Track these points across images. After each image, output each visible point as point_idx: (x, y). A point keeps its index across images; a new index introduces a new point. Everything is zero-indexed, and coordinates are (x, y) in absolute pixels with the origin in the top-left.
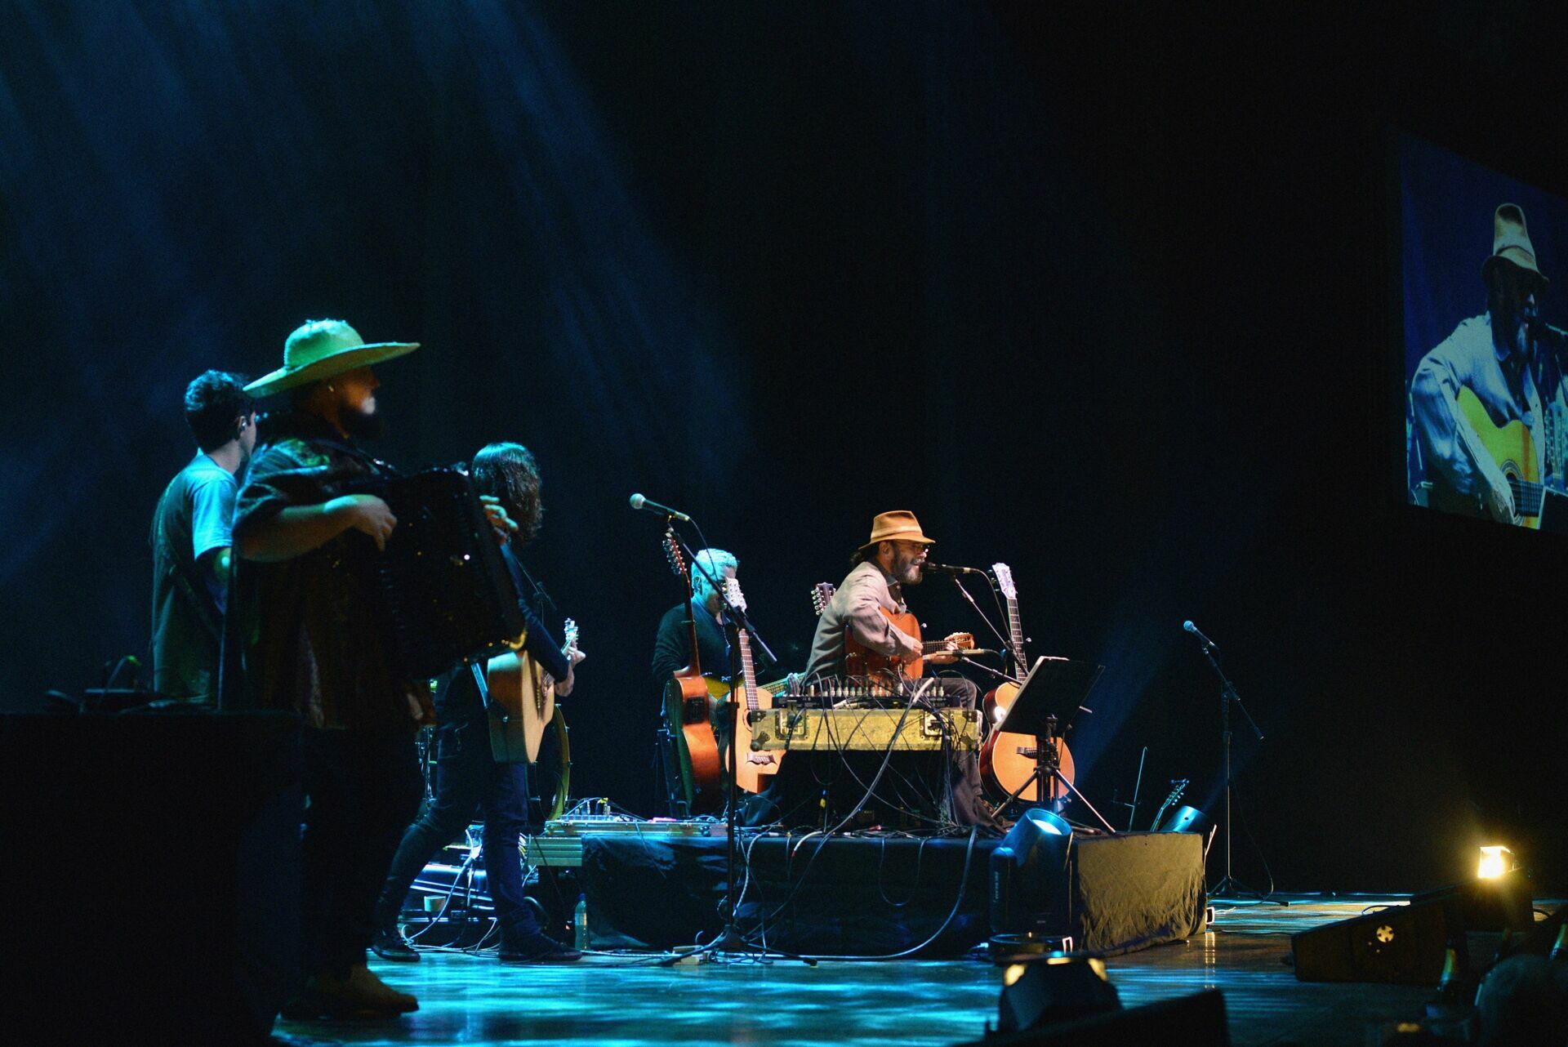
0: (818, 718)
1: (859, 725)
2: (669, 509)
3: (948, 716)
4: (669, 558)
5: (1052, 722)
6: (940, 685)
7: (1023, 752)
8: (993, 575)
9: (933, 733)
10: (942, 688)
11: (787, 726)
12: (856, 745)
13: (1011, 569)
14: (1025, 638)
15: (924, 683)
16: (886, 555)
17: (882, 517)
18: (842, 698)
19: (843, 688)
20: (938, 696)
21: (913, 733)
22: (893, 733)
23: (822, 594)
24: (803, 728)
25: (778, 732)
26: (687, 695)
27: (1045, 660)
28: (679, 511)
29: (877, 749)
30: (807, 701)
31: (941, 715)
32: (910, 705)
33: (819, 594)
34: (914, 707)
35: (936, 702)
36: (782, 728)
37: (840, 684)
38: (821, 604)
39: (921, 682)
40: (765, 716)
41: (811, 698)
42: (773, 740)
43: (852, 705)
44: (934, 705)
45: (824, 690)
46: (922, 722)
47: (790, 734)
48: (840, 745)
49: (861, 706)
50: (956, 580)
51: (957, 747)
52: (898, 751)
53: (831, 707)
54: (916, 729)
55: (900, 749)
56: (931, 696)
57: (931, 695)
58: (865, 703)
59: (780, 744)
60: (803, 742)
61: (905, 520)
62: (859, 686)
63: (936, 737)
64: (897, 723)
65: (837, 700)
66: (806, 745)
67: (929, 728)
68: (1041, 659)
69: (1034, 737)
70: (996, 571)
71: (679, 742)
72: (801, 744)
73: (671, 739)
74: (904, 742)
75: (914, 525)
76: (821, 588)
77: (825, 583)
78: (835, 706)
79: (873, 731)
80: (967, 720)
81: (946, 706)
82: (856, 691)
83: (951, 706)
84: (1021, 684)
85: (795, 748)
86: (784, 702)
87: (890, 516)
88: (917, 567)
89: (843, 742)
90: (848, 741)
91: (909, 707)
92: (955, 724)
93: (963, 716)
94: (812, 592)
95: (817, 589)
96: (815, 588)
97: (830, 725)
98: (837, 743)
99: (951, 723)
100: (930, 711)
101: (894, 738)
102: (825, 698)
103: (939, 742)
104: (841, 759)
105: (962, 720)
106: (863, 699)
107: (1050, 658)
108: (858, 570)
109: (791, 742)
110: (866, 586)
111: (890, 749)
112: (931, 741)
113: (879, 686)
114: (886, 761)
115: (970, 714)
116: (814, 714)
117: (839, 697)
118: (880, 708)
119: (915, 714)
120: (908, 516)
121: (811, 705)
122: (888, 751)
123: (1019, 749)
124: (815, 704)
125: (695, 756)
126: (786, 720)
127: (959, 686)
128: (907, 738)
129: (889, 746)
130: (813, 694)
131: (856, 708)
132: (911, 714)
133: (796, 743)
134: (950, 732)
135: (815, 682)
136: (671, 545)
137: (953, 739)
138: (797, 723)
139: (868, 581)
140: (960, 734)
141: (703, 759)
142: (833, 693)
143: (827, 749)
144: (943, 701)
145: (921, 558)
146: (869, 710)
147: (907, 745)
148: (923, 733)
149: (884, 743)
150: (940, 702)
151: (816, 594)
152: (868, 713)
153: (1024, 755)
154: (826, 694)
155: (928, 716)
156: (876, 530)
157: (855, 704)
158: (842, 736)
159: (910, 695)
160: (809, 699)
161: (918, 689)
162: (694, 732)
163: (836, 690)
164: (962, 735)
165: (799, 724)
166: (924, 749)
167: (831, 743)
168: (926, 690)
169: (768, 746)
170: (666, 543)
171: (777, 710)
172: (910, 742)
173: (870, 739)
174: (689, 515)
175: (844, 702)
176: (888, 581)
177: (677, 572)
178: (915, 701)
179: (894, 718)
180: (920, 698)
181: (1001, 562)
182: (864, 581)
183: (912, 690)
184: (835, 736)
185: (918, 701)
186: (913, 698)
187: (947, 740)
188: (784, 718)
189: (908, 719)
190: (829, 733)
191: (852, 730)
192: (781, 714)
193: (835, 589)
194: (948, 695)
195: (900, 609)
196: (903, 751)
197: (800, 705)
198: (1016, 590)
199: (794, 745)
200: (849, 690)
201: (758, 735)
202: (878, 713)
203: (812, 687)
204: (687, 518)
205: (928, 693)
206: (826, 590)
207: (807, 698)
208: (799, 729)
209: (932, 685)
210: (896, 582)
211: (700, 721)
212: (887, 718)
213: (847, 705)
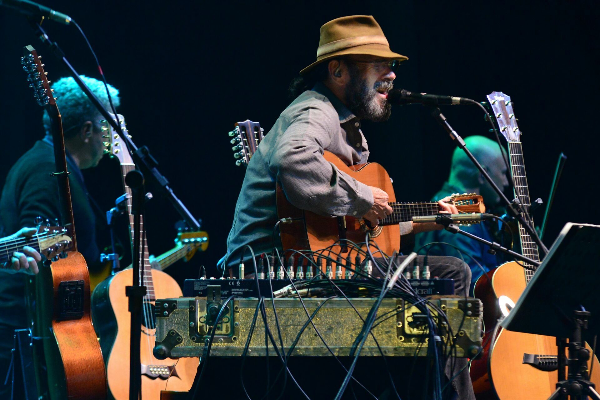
0: (251, 310)
1: (309, 321)
2: (41, 7)
3: (438, 306)
4: (30, 82)
5: (583, 316)
6: (425, 263)
7: (532, 361)
8: (489, 106)
9: (415, 331)
10: (428, 267)
11: (207, 322)
12: (307, 349)
13: (512, 100)
14: (533, 198)
15: (402, 260)
16: (338, 79)
17: (331, 25)
18: (286, 282)
19: (286, 267)
20: (422, 279)
21: (387, 332)
22: (359, 331)
23: (245, 136)
24: (229, 324)
25: (193, 330)
26: (58, 278)
27: (573, 227)
28: (56, 10)
29: (336, 354)
30: (235, 286)
31: (428, 307)
32: (384, 292)
33: (240, 136)
34: (389, 295)
35: (420, 287)
36: (199, 324)
37: (282, 262)
38: (243, 151)
39: (398, 258)
40: (175, 307)
41: (241, 281)
42: (186, 343)
43: (299, 291)
44: (417, 292)
45: (259, 271)
46: (400, 316)
47: (212, 333)
48: (282, 349)
49: (314, 294)
50: (441, 115)
51: (451, 353)
52: (366, 357)
53: (269, 295)
54: (392, 327)
55: (369, 355)
56: (412, 279)
57: (412, 277)
58: (319, 289)
59: (196, 349)
60: (230, 345)
61: (364, 29)
62: (309, 264)
63: (420, 338)
64: (365, 317)
65: (279, 284)
66: (234, 350)
67: (410, 324)
68: (568, 226)
69: (553, 339)
70: (491, 102)
71: (46, 348)
72: (228, 348)
73: (34, 342)
74: (374, 345)
75: (378, 34)
76: (243, 128)
77: (248, 120)
78: (276, 293)
79: (330, 329)
80: (466, 314)
81: (434, 293)
82: (305, 271)
83: (442, 294)
84: (537, 265)
85: (217, 353)
86: (202, 288)
87: (342, 23)
88: (384, 96)
89: (287, 345)
90: (295, 343)
91: (382, 296)
92: (448, 319)
93: (460, 307)
94: (230, 134)
95: (238, 128)
96: (233, 128)
97: (269, 320)
98: (279, 347)
99: (441, 318)
100: (411, 300)
101: (360, 338)
102: (260, 281)
103: (425, 345)
104: (285, 369)
105: (458, 313)
106: (314, 283)
107: (581, 225)
108: (298, 102)
109: (214, 345)
110: (308, 123)
111: (356, 354)
112: (413, 344)
113: (338, 264)
114: (350, 373)
115: (470, 305)
116: (248, 305)
117: (281, 281)
118: (340, 295)
119: (390, 305)
120: (368, 23)
121: (241, 291)
122: (351, 358)
123: (527, 356)
124: (247, 290)
125: (71, 365)
126: (205, 313)
127: (448, 267)
128: (378, 338)
129: (353, 350)
130: (243, 277)
131: (305, 296)
132: (384, 305)
133: (220, 345)
134: (440, 331)
135: (246, 258)
136: (34, 62)
137: (445, 340)
138: (221, 318)
139: (311, 115)
140: (455, 332)
141: (82, 371)
142: (272, 274)
143: (263, 354)
144: (430, 286)
145: (388, 80)
146: (325, 299)
147: (379, 348)
148: (401, 331)
149: (346, 345)
150: (425, 287)
151: (236, 135)
152: (324, 303)
153: (533, 365)
154: (262, 276)
155: (409, 308)
156: (323, 44)
157: (305, 290)
158: (286, 335)
159: (383, 276)
160: (238, 283)
161: (395, 269)
162: (68, 332)
163: (276, 271)
164: (457, 335)
165: (225, 320)
166: (403, 355)
167: (271, 346)
168: (405, 271)
169: (178, 350)
170: (26, 60)
171: (193, 299)
172: (384, 346)
173: (326, 340)
174: (70, 16)
175: (289, 287)
176: (341, 115)
177: (42, 101)
178: (391, 285)
179: (360, 310)
180: (397, 282)
181: (498, 90)
182: (304, 115)
183: (386, 271)
184: (275, 337)
185: (394, 286)
186: (388, 282)
187: (437, 342)
188: (202, 310)
189: (380, 311)
190: (268, 332)
191: (300, 328)
192: (198, 305)
193: (262, 130)
194: (437, 278)
195: (359, 156)
196: (373, 358)
197: (225, 293)
198: (520, 130)
199: (216, 349)
200: (295, 271)
201: (165, 335)
202: (339, 303)
203: (242, 266)
204: (68, 19)
205: (408, 274)
206: (250, 130)
207: (235, 282)
208: (224, 326)
209: (414, 263)
210: (354, 116)
211: (76, 317)
212: (350, 311)
213: (293, 292)
